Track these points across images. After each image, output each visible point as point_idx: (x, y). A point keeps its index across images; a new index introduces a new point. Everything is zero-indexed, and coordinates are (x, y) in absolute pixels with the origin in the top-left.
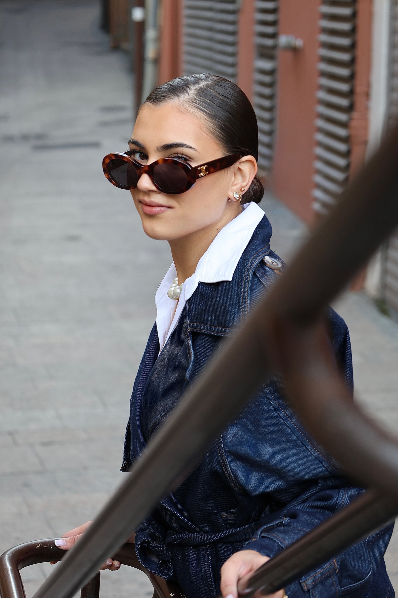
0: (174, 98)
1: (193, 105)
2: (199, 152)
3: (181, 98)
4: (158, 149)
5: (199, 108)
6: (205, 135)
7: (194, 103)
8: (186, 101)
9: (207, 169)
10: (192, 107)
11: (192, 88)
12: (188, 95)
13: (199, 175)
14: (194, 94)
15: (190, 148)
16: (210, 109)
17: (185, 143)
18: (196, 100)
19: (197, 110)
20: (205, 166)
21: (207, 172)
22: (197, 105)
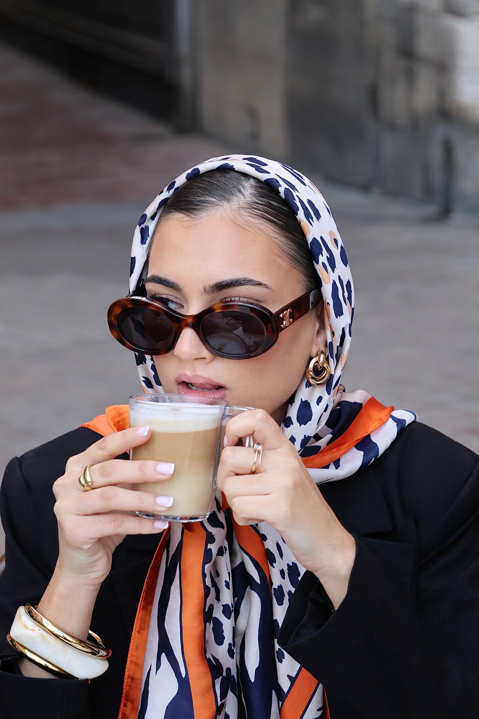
0: (221, 204)
1: (255, 213)
2: (273, 290)
3: (233, 203)
4: (205, 290)
5: (265, 217)
6: (279, 260)
7: (255, 209)
8: (243, 208)
9: (291, 316)
10: (255, 216)
11: (245, 184)
12: (243, 197)
13: (282, 326)
14: (251, 194)
15: (260, 284)
16: (281, 217)
17: (250, 279)
18: (256, 205)
19: (262, 221)
20: (289, 310)
21: (291, 320)
22: (260, 213)
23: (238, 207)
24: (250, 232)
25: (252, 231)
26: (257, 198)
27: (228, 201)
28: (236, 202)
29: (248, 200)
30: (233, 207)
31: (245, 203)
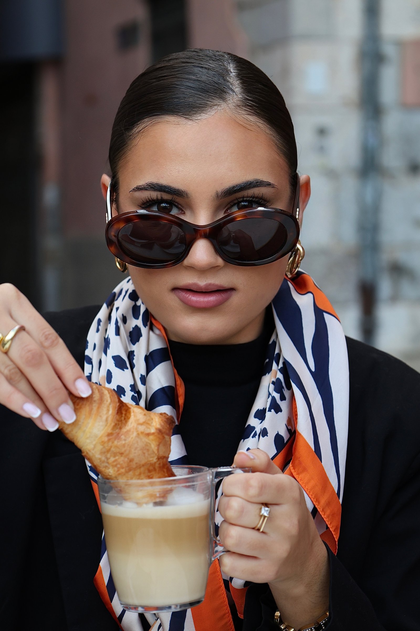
23: (234, 105)
24: (252, 131)
25: (253, 130)
26: (246, 94)
27: (224, 99)
28: (231, 100)
29: (239, 97)
30: (229, 105)
31: (238, 100)
